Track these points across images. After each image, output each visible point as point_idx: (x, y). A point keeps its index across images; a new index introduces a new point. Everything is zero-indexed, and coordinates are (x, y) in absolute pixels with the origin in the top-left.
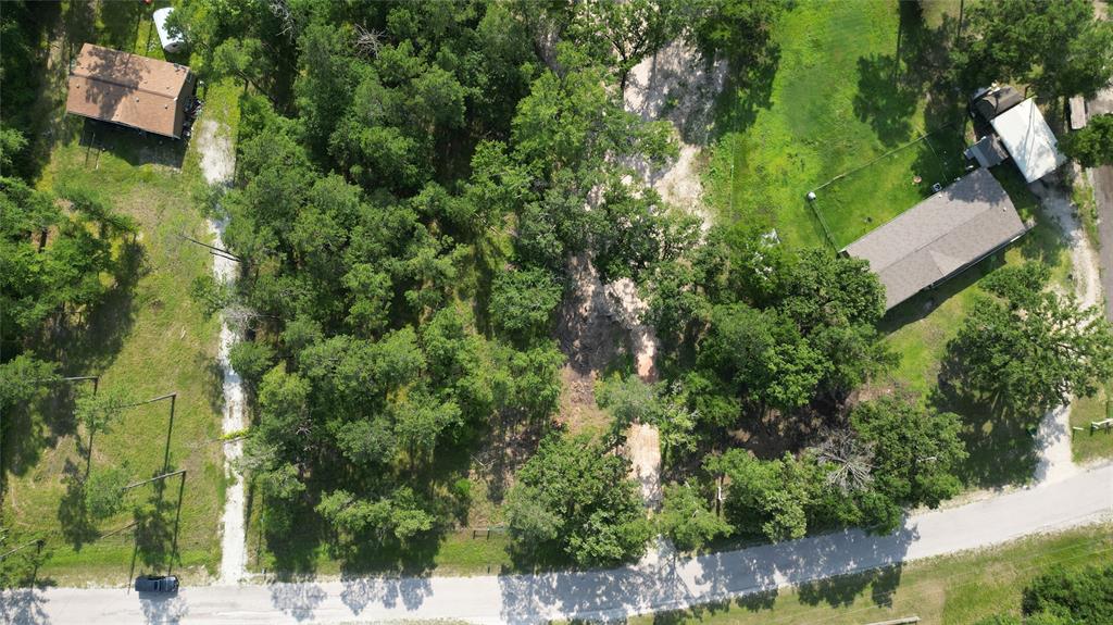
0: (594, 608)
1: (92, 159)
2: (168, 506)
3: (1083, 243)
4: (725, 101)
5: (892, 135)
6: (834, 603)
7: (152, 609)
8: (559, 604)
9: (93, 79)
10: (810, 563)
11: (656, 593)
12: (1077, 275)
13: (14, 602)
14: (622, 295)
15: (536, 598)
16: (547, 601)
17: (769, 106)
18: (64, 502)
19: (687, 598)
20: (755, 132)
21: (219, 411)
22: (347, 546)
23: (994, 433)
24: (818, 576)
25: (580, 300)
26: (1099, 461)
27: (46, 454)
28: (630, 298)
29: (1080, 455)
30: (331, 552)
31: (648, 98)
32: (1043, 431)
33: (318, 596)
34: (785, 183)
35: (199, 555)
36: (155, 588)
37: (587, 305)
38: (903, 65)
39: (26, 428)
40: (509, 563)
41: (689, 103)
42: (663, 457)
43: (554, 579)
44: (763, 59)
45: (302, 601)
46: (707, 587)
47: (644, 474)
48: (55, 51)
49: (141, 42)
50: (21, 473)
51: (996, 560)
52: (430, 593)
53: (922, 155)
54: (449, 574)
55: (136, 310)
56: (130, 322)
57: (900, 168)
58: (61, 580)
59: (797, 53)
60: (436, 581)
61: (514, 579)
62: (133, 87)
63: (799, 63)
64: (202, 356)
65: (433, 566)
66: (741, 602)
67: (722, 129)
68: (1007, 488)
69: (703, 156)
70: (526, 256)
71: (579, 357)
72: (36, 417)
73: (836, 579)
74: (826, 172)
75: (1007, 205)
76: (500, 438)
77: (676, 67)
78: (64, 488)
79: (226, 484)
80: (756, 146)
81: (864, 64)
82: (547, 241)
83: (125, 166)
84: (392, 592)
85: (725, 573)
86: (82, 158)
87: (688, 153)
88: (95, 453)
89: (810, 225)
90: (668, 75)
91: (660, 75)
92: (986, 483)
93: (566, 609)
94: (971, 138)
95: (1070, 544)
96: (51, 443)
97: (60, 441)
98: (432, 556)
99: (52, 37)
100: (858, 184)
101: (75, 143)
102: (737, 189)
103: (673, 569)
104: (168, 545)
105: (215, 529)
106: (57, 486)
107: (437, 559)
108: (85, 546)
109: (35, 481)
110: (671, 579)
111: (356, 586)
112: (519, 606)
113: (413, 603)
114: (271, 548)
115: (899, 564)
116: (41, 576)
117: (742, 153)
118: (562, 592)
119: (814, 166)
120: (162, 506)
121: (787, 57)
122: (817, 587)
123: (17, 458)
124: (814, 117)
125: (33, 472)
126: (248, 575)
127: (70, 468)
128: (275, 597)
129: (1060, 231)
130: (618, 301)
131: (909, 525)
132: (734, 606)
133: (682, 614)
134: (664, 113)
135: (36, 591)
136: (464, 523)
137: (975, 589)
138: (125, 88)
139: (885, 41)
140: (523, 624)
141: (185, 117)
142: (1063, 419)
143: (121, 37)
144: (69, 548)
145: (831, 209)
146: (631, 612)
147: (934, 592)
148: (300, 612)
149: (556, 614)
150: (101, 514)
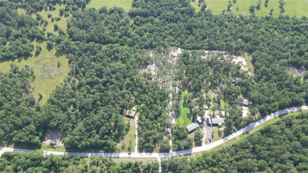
0: (166, 156)
1: (127, 118)
2: (131, 146)
3: (205, 128)
4: (177, 116)
5: (190, 119)
6: (186, 156)
9: (128, 112)
10: (184, 152)
11: (171, 155)
12: (204, 130)
13: (117, 154)
14: (169, 130)
15: (161, 155)
17: (180, 116)
20: (179, 118)
21: (135, 139)
22: (146, 150)
23: (198, 142)
24: (185, 154)
26: (207, 145)
29: (205, 144)
30: (144, 151)
31: (171, 115)
32: (202, 142)
33: (143, 154)
34: (182, 122)
35: (133, 151)
36: (129, 154)
37: (166, 131)
38: (190, 114)
39: (119, 140)
41: (174, 116)
42: (172, 142)
43: (163, 153)
47: (171, 144)
48: (124, 110)
51: (199, 153)
53: (192, 120)
55: (130, 130)
57: (190, 121)
58: (121, 153)
60: (153, 153)
61: (160, 153)
64: (134, 134)
67: (177, 118)
68: (200, 147)
70: (161, 125)
71: (165, 135)
75: (198, 124)
76: (159, 141)
77: (173, 113)
81: (187, 113)
82: (163, 124)
83: (129, 119)
84: (149, 154)
85: (177, 153)
87: (174, 119)
88: (125, 142)
89: (183, 125)
92: (198, 146)
94: (196, 119)
95: (205, 151)
96: (121, 141)
100: (187, 122)
101: (125, 117)
102: (178, 122)
104: (130, 150)
105: (134, 148)
106: (122, 145)
107: (153, 151)
110: (173, 154)
111: (146, 154)
113: (151, 155)
114: (139, 150)
115: (191, 153)
116: (119, 152)
117: (178, 120)
119: (184, 121)
121: (181, 113)
123: (118, 142)
124: (184, 117)
125: (120, 143)
126: (137, 153)
127: (123, 143)
128: (139, 154)
129: (203, 127)
131: (192, 150)
132: (178, 156)
133: (174, 157)
135: (119, 154)
136: (155, 149)
137: (197, 155)
138: (131, 113)
139: (189, 112)
140: (160, 157)
141: (135, 115)
142: (204, 141)
143: (130, 109)
144: (122, 150)
145: (185, 124)
146: (169, 157)
147: (194, 155)
148: (141, 156)
149: (163, 156)
150: (125, 147)
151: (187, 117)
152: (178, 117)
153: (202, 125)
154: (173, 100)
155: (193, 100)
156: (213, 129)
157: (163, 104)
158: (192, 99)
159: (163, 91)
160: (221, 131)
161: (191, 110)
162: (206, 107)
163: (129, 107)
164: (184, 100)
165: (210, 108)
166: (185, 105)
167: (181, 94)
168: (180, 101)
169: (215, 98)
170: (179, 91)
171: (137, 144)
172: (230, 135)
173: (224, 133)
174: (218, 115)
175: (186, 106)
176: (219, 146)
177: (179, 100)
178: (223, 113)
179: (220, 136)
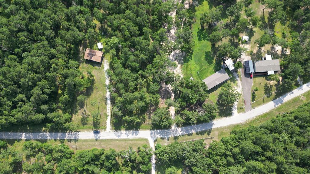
0: (165, 135)
1: (87, 65)
2: (98, 120)
3: (239, 80)
4: (185, 58)
5: (210, 63)
6: (202, 135)
7: (96, 136)
8: (159, 135)
9: (89, 54)
10: (198, 129)
11: (174, 133)
12: (238, 85)
13: (74, 135)
14: (169, 87)
15: (155, 134)
16: (157, 134)
17: (191, 59)
18: (82, 119)
19: (179, 134)
20: (190, 63)
21: (106, 105)
22: (126, 126)
23: (226, 109)
24: (199, 130)
25: (163, 88)
26: (242, 113)
27: (79, 111)
28: (170, 87)
29: (239, 112)
30: (124, 127)
31: (173, 57)
32: (233, 108)
33: (121, 134)
34: (194, 70)
35: (103, 127)
36: (96, 132)
37: (164, 89)
38: (212, 53)
39: (76, 107)
40: (151, 128)
41: (179, 58)
42: (175, 112)
43: (158, 131)
44: (191, 52)
45: (119, 134)
46: (182, 132)
47: (172, 115)
48: (81, 49)
49: (95, 47)
50: (75, 114)
51: (226, 128)
52: (139, 133)
53: (215, 66)
54: (142, 130)
55: (94, 89)
56: (93, 91)
57: (212, 68)
58: (81, 131)
59: (196, 50)
60: (140, 131)
61: (152, 131)
62: (95, 55)
63: (196, 52)
64: (104, 96)
65: (139, 129)
66: (187, 135)
67: (185, 62)
68: (228, 117)
69: (181, 66)
70: (154, 81)
71: (162, 97)
72: (77, 105)
73: (202, 131)
74: (200, 69)
75: (227, 74)
76: (150, 109)
77: (178, 53)
78: (82, 117)
79: (107, 116)
80: (190, 65)
81: (206, 52)
82: (158, 79)
83: (92, 67)
84: (133, 133)
85: (185, 130)
86: (85, 65)
87: (179, 66)
88: (87, 111)
89: (198, 77)
90: (176, 54)
91: (175, 54)
92: (224, 116)
93: (160, 136)
94: (222, 64)
95: (237, 126)
96: (80, 110)
97: (81, 109)
98: (139, 127)
99: (81, 46)
100: (205, 70)
101: (84, 63)
102: (187, 71)
103: (177, 129)
104: (98, 125)
105: (105, 123)
106: (81, 117)
107: (140, 128)
108: (85, 126)
109: (77, 116)
110: (176, 131)
111: (127, 132)
112: (153, 135)
113: (136, 135)
114: (114, 126)
115: (211, 129)
116: (78, 131)
117: (187, 67)
118: (159, 133)
119: (198, 68)
120: (97, 119)
121: (194, 51)
122: (199, 132)
123: (74, 112)
124: (198, 60)
125: (77, 114)
126: (111, 130)
127: (83, 114)
128: (115, 134)
129: (236, 78)
130: (168, 88)
131: (213, 123)
132: (186, 135)
133: (178, 136)
134: (176, 59)
135: (77, 133)
136: (144, 122)
137: (223, 133)
138: (93, 55)
139: (209, 49)
140: (153, 138)
141: (102, 59)
142: (236, 107)
143: (91, 47)
144: (82, 126)
145: (201, 74)
146: (170, 136)
147: (217, 133)
148: (119, 136)
149: (158, 136)
150: (88, 121)
151: (206, 59)
152: (188, 61)
153: (235, 74)
154: (178, 25)
155: (219, 23)
156: (255, 82)
157: (157, 37)
158: (218, 20)
159: (157, 5)
160: (271, 86)
161: (213, 45)
162: (245, 38)
163: (90, 43)
164: (201, 24)
165: (253, 39)
166: (202, 35)
167: (195, 11)
168: (193, 25)
169: (264, 17)
170: (190, 3)
171: (110, 114)
172: (288, 94)
173: (277, 89)
174: (268, 53)
175: (204, 38)
176: (265, 116)
177: (190, 24)
178: (278, 49)
179: (268, 97)
